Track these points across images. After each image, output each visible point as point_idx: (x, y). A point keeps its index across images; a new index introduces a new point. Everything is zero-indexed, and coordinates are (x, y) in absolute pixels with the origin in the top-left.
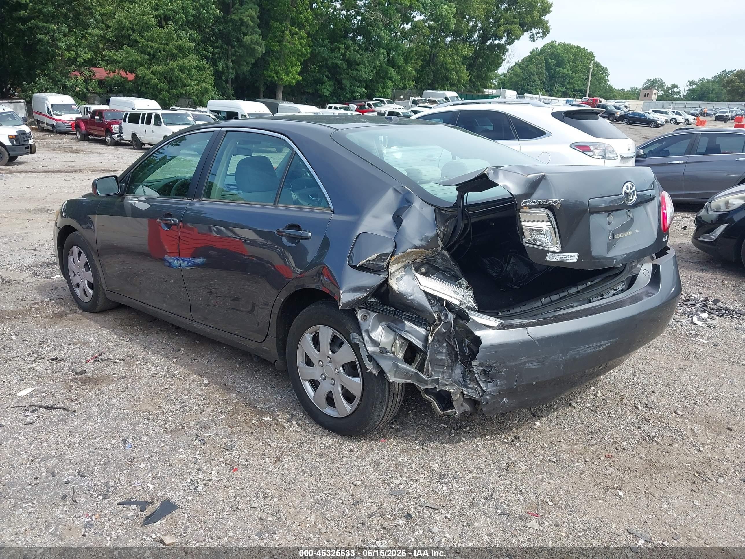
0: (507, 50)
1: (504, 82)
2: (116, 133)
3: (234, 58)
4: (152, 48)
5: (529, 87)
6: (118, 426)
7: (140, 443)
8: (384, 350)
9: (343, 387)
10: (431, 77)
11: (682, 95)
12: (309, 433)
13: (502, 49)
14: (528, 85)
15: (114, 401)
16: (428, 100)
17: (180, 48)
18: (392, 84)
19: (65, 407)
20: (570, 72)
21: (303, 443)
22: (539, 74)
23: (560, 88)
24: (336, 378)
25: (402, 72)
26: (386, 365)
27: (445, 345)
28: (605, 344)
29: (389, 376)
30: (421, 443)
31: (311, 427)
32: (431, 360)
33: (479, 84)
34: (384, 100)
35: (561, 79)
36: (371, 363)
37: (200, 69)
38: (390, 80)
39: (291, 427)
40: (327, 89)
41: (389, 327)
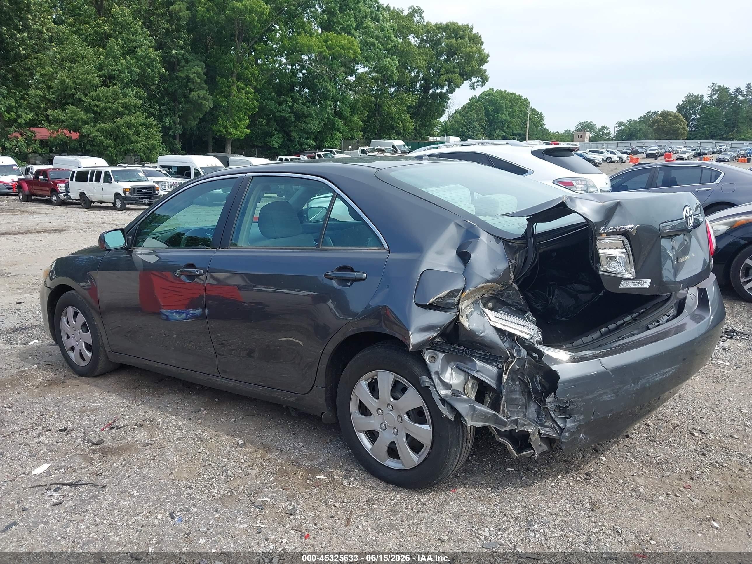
0: (449, 99)
1: (446, 129)
2: (62, 193)
3: (180, 113)
4: (97, 106)
5: (470, 133)
6: (160, 499)
7: (190, 516)
8: (456, 392)
9: (408, 435)
10: (378, 127)
11: (612, 136)
12: (372, 489)
13: (444, 98)
14: (469, 131)
15: (146, 471)
16: (377, 149)
17: (126, 106)
18: (340, 135)
19: (92, 482)
20: (508, 118)
21: (369, 500)
22: (479, 120)
23: (500, 133)
24: (398, 426)
25: (349, 123)
26: (462, 408)
27: (517, 383)
28: (670, 371)
29: (467, 419)
30: (494, 490)
31: (372, 482)
32: (507, 400)
33: (423, 132)
34: (334, 150)
35: (500, 124)
36: (445, 407)
37: (147, 126)
38: (338, 131)
39: (350, 484)
40: (276, 141)
41: (458, 367)
